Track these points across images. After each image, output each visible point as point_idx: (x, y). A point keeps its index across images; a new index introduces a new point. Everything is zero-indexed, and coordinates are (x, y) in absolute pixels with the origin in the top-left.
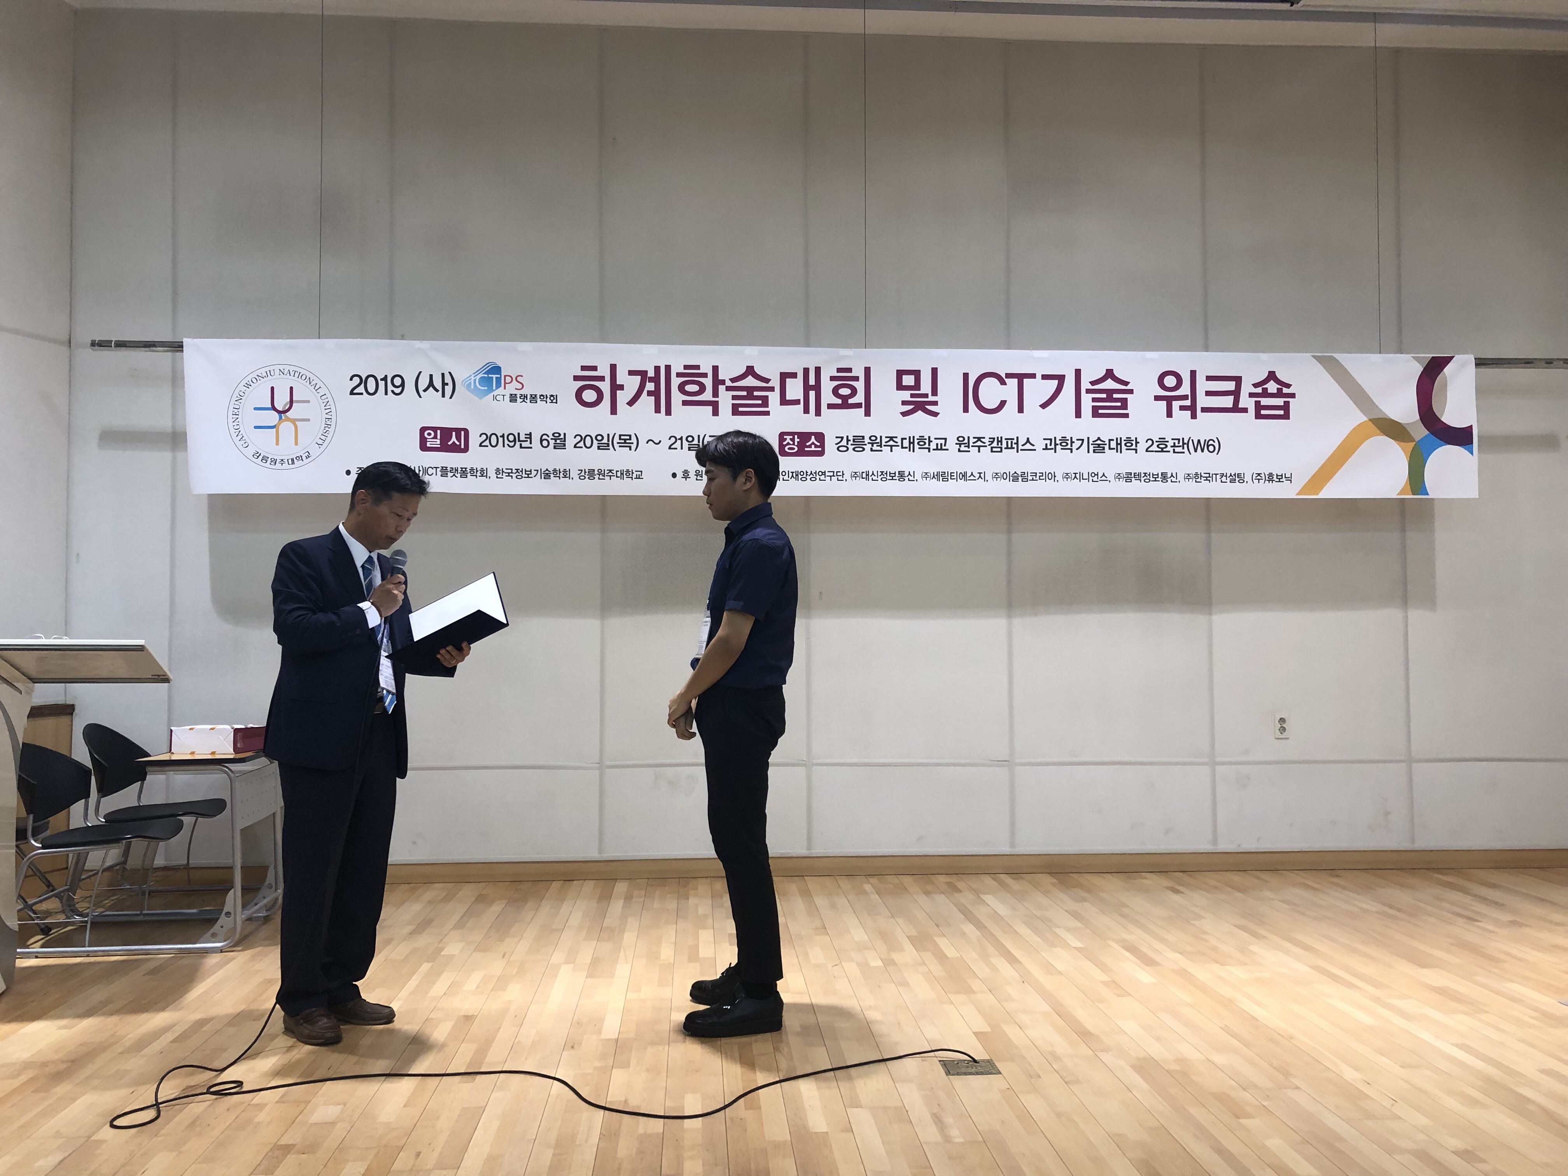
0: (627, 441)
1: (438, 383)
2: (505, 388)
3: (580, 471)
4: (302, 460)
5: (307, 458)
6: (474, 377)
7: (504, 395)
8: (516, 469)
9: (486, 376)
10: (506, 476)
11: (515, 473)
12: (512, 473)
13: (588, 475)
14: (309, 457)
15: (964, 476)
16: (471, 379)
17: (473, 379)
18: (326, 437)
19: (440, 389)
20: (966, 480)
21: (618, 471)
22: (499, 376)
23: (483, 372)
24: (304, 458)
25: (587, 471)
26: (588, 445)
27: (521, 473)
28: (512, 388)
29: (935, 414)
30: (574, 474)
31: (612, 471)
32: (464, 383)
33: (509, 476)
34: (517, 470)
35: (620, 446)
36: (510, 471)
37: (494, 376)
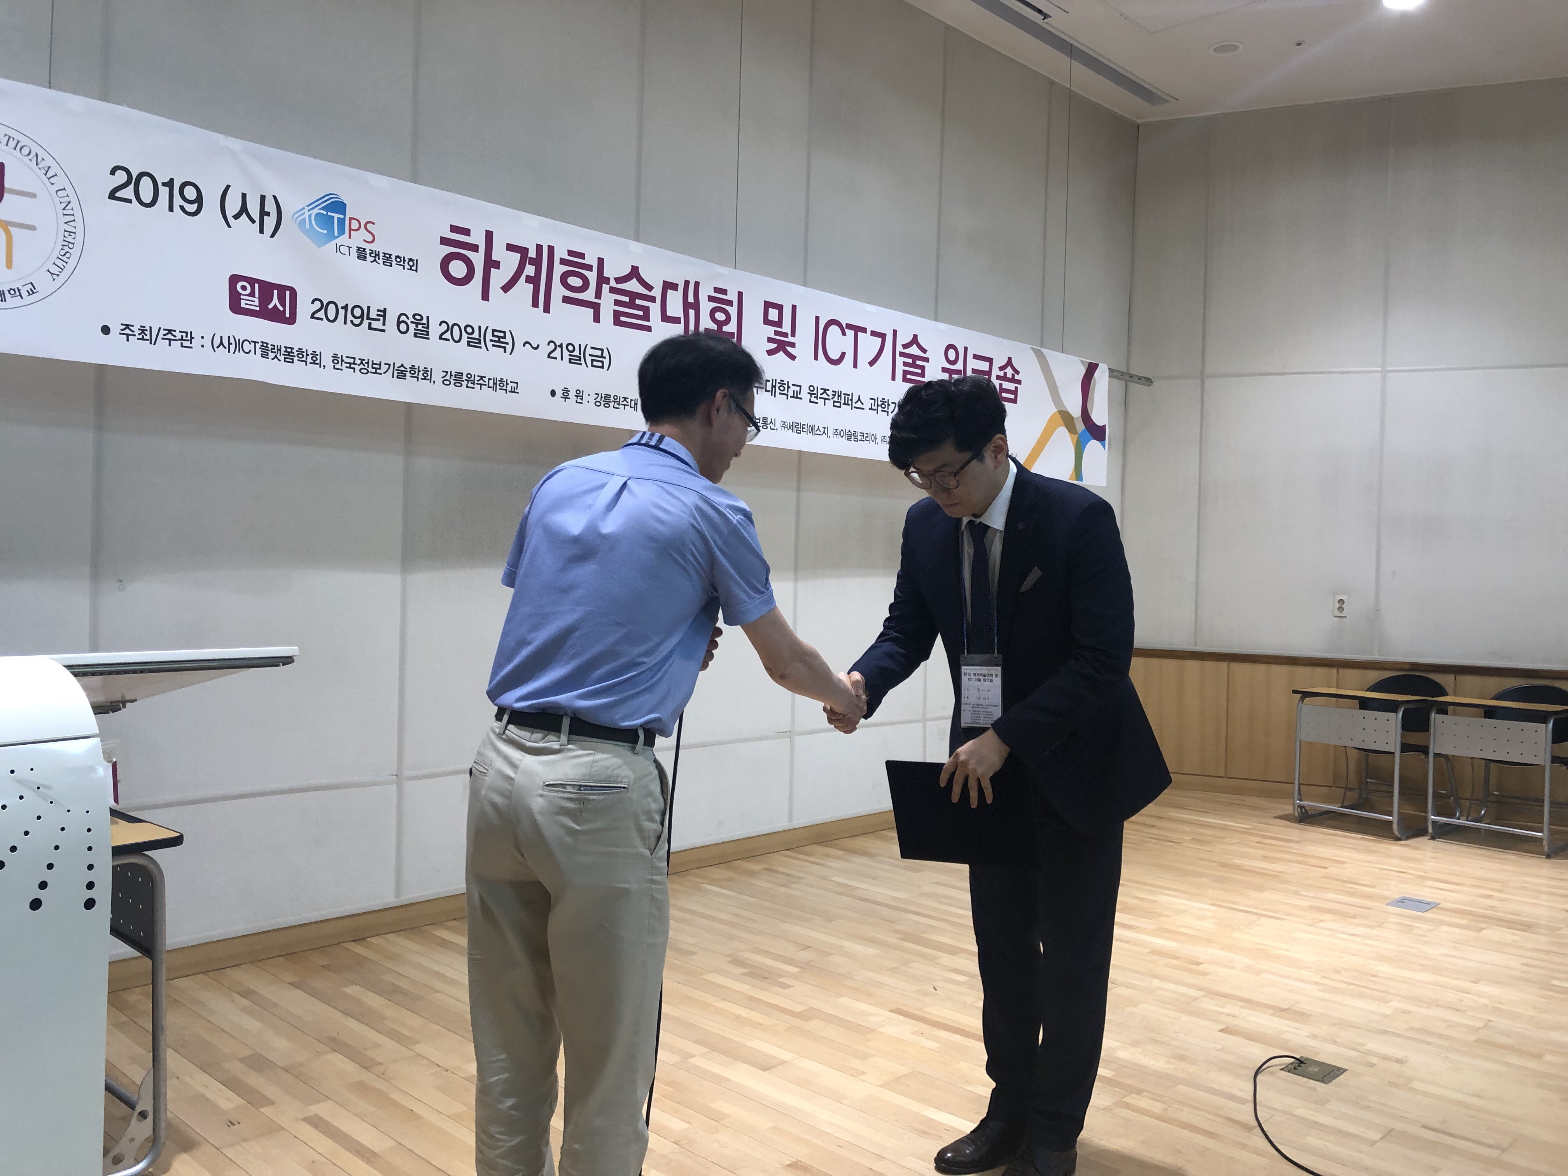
0: (502, 340)
1: (254, 209)
2: (350, 237)
3: (445, 373)
4: (20, 295)
5: (30, 294)
6: (309, 211)
7: (349, 247)
8: (360, 359)
9: (325, 213)
10: (347, 367)
11: (359, 365)
12: (354, 363)
13: (454, 380)
14: (33, 293)
15: (812, 429)
16: (304, 213)
17: (307, 214)
18: (65, 264)
19: (257, 218)
20: (814, 434)
21: (491, 379)
22: (342, 217)
23: (320, 207)
24: (24, 293)
25: (453, 374)
26: (457, 339)
27: (366, 365)
28: (359, 239)
29: (793, 357)
30: (437, 376)
31: (484, 379)
32: (295, 217)
33: (350, 367)
34: (362, 360)
35: (493, 345)
36: (352, 361)
37: (336, 216)
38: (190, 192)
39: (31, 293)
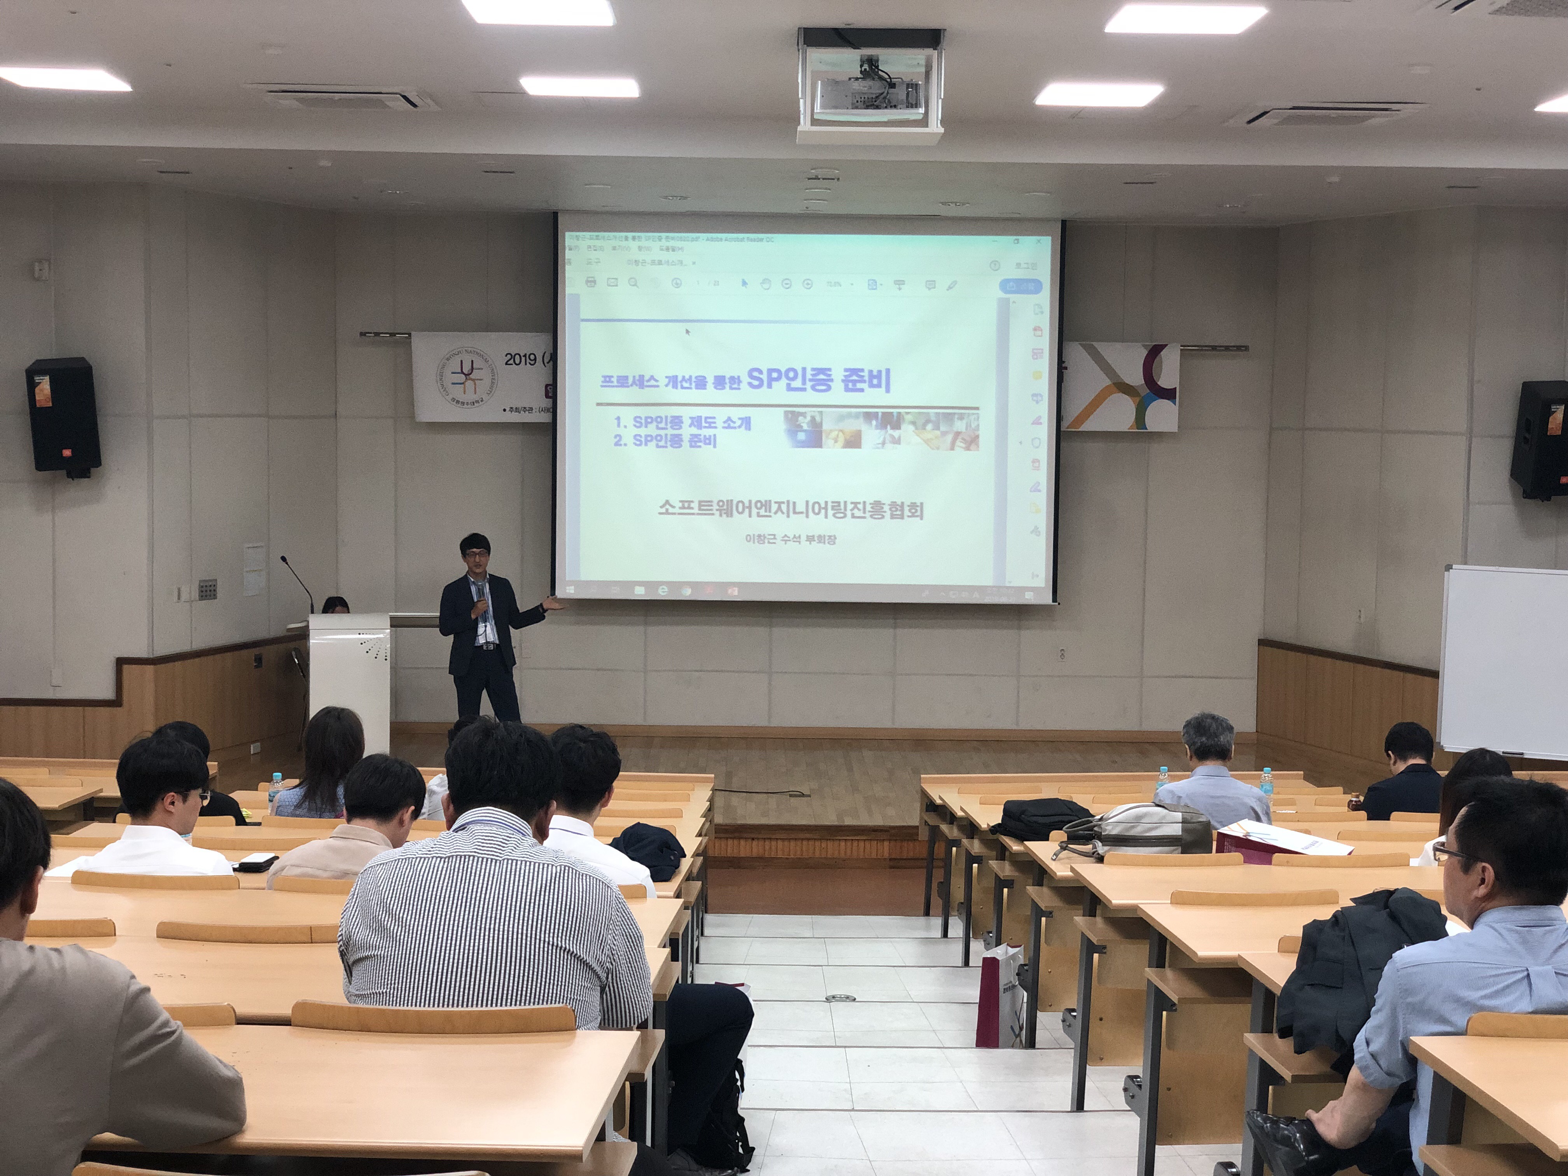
18: (492, 390)
24: (477, 401)
38: (532, 357)
39: (482, 401)
